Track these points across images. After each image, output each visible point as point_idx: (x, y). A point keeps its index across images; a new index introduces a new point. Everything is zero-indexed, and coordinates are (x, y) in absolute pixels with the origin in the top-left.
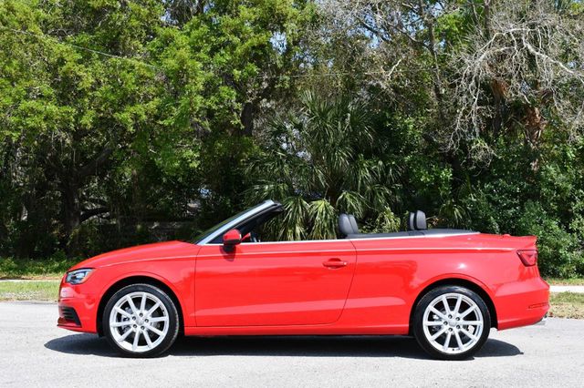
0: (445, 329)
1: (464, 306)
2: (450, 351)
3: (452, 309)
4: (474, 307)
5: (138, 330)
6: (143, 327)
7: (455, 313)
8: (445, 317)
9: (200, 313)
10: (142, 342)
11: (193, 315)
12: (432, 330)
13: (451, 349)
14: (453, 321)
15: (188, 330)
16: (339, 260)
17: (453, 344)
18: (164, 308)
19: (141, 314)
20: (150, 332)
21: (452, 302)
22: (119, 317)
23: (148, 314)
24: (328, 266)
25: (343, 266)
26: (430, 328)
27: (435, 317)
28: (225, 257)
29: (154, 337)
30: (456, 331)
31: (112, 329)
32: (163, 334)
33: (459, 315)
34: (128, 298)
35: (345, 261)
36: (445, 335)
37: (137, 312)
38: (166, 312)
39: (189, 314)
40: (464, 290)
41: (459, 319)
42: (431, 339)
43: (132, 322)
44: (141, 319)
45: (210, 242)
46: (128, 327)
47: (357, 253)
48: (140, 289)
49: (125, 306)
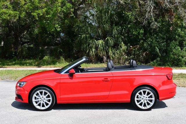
0: (142, 101)
1: (148, 93)
2: (143, 108)
3: (144, 94)
4: (152, 94)
5: (42, 102)
6: (43, 101)
7: (145, 96)
8: (142, 97)
9: (62, 96)
10: (43, 106)
11: (60, 97)
12: (138, 101)
13: (144, 107)
14: (145, 98)
15: (58, 102)
16: (107, 79)
17: (145, 105)
18: (50, 95)
19: (43, 97)
20: (46, 103)
21: (144, 92)
22: (35, 98)
23: (45, 97)
24: (103, 81)
25: (109, 81)
26: (137, 100)
27: (139, 97)
28: (70, 78)
29: (47, 104)
30: (146, 102)
31: (33, 102)
32: (50, 103)
33: (147, 96)
34: (38, 92)
35: (109, 79)
36: (142, 103)
37: (41, 96)
38: (51, 96)
39: (58, 97)
40: (148, 88)
41: (147, 97)
42: (137, 104)
43: (40, 100)
44: (43, 98)
45: (65, 73)
46: (39, 101)
47: (113, 77)
48: (42, 89)
49: (37, 94)
